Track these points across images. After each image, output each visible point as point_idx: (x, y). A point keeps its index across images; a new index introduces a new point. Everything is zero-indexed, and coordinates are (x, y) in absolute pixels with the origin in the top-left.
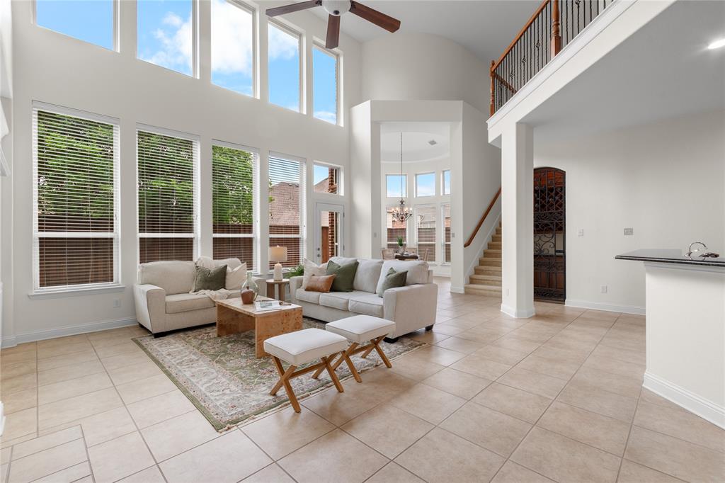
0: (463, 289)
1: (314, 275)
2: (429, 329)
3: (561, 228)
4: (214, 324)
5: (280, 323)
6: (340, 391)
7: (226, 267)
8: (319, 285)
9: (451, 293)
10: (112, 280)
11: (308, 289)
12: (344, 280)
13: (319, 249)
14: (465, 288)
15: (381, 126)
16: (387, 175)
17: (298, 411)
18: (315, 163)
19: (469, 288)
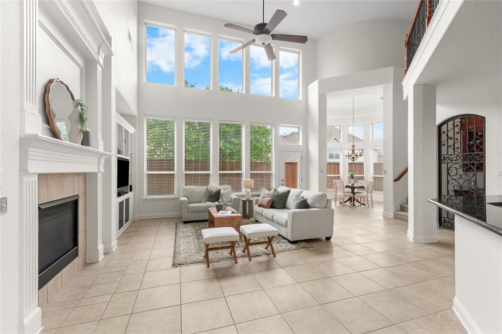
0: (392, 214)
1: (264, 197)
2: (328, 239)
3: (481, 167)
4: (206, 221)
5: (228, 223)
6: (236, 262)
7: (220, 190)
8: (264, 203)
9: (384, 217)
10: (173, 194)
11: (259, 206)
12: (279, 202)
13: (283, 180)
14: (395, 214)
15: (327, 96)
16: (348, 126)
17: (208, 267)
18: (281, 126)
19: (398, 214)
